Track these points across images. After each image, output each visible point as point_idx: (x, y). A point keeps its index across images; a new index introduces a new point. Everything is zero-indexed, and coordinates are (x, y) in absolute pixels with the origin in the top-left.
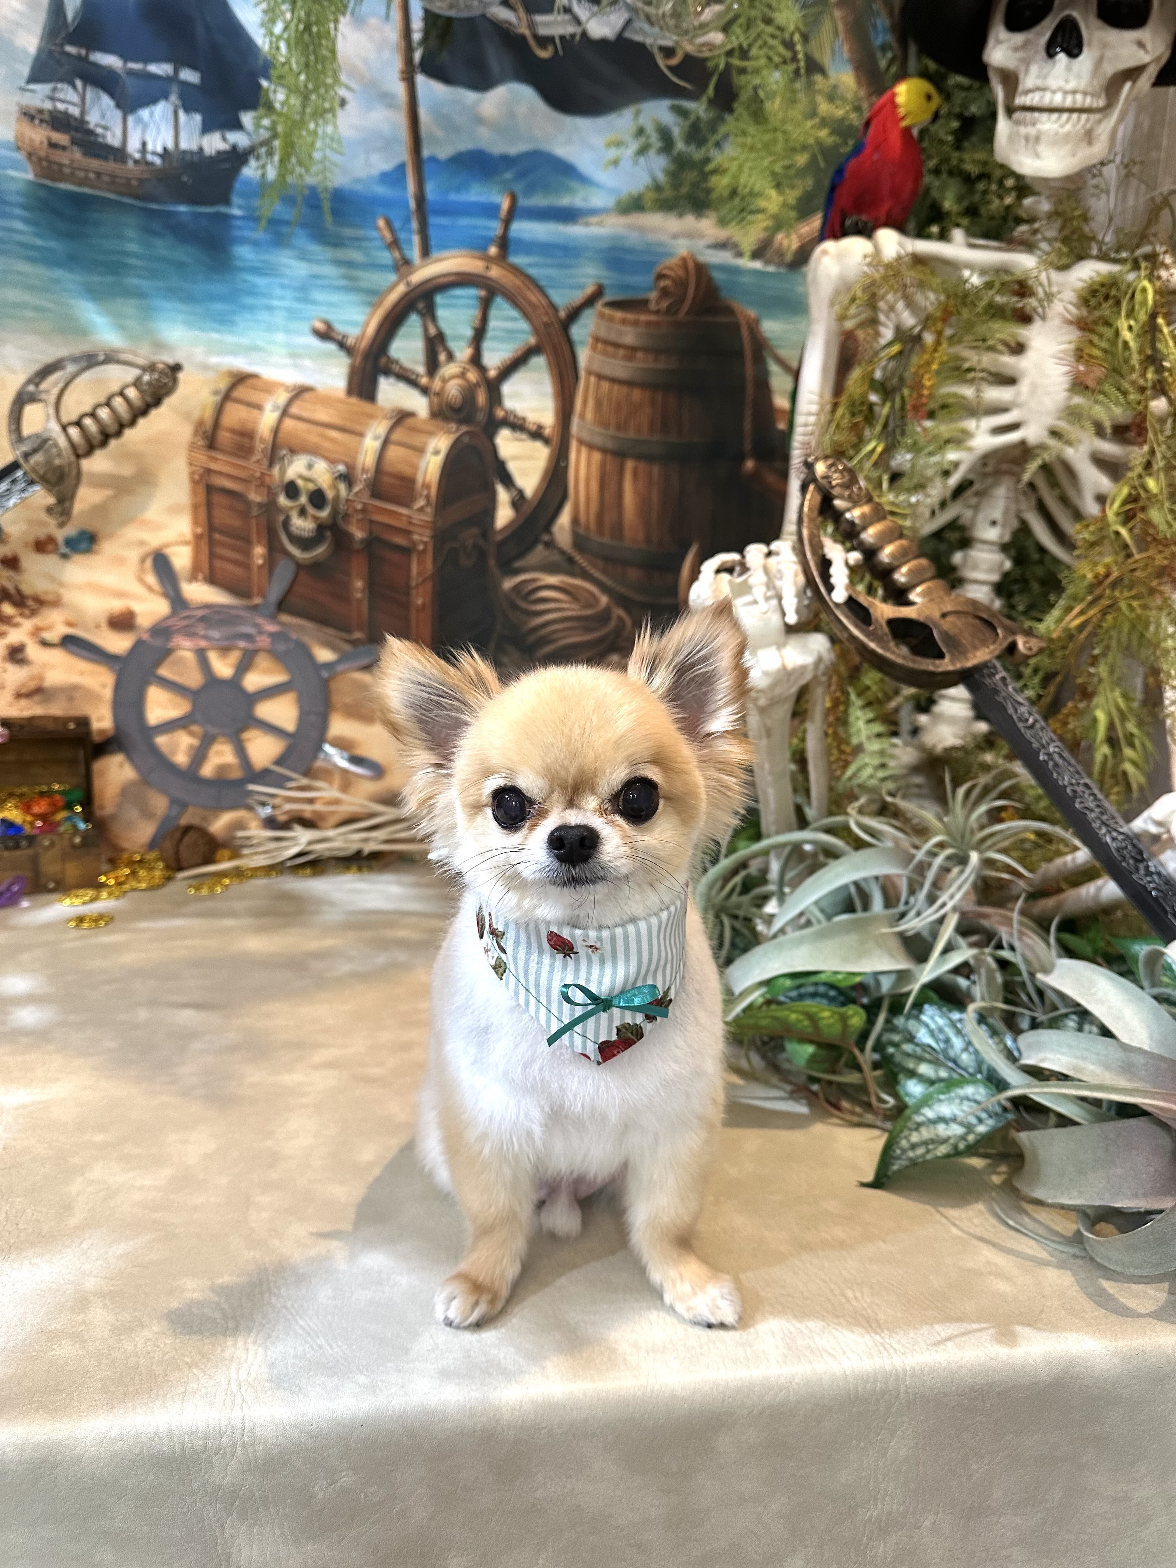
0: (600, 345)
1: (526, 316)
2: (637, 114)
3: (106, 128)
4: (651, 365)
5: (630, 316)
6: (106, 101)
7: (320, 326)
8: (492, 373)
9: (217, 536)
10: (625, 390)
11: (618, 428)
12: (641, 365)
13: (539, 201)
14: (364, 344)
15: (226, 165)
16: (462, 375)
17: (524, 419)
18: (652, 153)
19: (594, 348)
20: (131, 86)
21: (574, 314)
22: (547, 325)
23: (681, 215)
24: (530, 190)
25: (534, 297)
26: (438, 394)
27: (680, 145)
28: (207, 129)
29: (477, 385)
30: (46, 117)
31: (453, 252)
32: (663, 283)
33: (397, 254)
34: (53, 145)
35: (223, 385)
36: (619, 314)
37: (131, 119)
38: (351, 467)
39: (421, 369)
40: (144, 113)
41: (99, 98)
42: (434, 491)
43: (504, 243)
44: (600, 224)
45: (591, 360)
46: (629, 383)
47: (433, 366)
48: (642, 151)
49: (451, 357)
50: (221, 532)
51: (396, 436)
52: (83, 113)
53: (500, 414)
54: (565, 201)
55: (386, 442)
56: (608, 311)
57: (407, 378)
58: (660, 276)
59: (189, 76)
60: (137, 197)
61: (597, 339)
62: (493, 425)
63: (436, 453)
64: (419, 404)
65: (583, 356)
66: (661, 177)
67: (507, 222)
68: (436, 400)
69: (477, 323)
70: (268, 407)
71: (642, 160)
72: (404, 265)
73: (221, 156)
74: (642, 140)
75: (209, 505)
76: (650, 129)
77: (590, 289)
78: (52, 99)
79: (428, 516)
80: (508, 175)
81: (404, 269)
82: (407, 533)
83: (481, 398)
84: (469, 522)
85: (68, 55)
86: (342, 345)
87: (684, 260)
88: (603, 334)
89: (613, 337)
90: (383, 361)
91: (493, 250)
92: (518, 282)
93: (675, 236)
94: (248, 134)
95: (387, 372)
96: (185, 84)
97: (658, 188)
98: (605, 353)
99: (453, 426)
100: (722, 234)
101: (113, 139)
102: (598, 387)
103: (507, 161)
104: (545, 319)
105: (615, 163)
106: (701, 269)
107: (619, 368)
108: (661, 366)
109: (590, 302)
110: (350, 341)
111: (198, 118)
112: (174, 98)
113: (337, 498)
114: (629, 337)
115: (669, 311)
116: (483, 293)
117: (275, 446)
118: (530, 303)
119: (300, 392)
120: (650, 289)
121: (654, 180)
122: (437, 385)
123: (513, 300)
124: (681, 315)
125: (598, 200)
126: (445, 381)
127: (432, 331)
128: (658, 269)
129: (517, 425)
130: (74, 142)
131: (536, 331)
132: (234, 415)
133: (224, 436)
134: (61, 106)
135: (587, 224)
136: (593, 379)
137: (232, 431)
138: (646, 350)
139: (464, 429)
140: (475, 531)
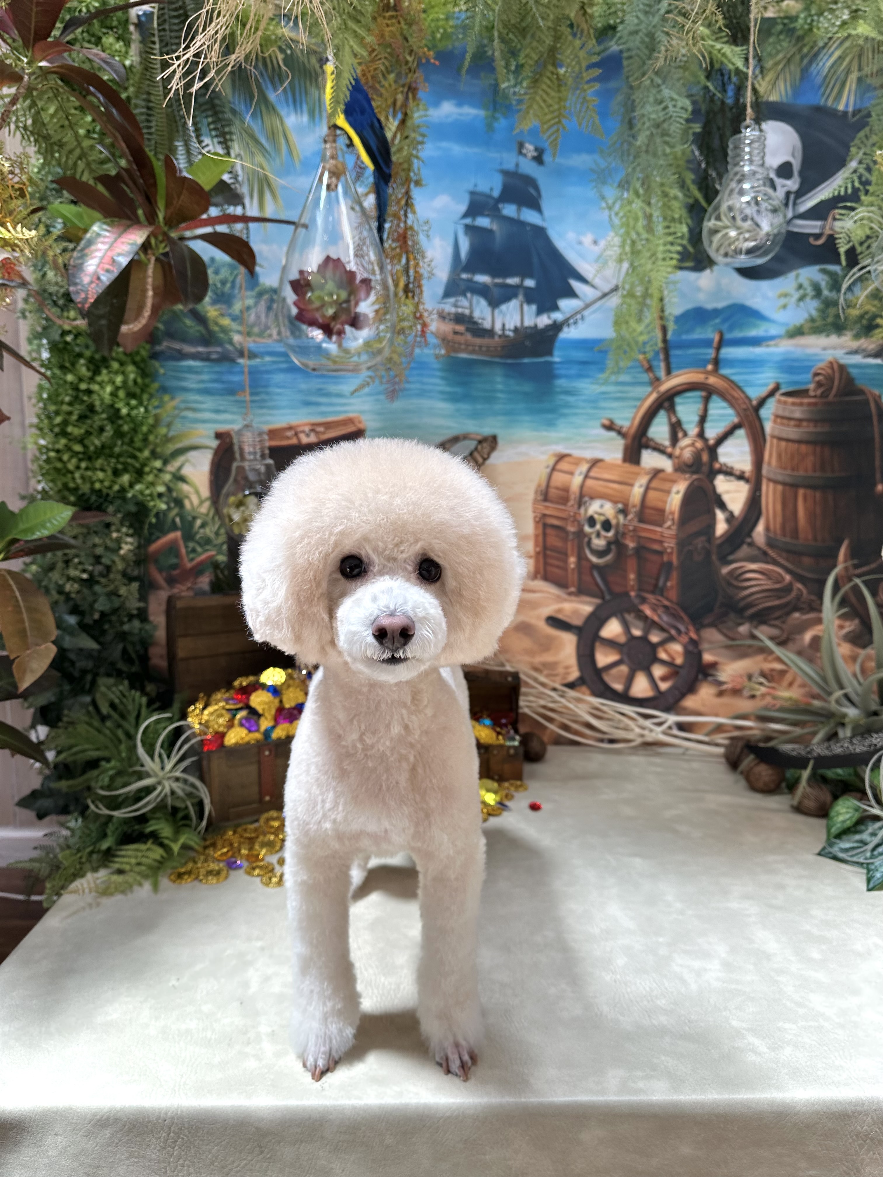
0: (779, 420)
1: (732, 405)
2: (797, 276)
3: (483, 319)
4: (812, 429)
5: (797, 400)
6: (483, 303)
7: (607, 422)
8: (711, 442)
9: (548, 552)
10: (795, 446)
11: (793, 469)
12: (806, 430)
13: (738, 334)
14: (633, 431)
15: (551, 333)
16: (693, 445)
17: (732, 468)
18: (808, 299)
19: (775, 422)
20: (496, 292)
21: (762, 402)
22: (745, 410)
23: (828, 336)
24: (731, 329)
25: (736, 394)
26: (678, 457)
27: (826, 293)
28: (540, 312)
29: (702, 450)
30: (452, 316)
31: (685, 370)
32: (817, 378)
33: (651, 375)
34: (456, 333)
35: (552, 462)
36: (790, 400)
37: (496, 312)
38: (626, 505)
39: (667, 443)
40: (504, 307)
41: (478, 302)
42: (676, 516)
43: (717, 362)
44: (776, 345)
45: (773, 429)
46: (799, 442)
47: (674, 440)
48: (801, 299)
49: (685, 435)
50: (551, 550)
51: (654, 484)
52: (472, 312)
53: (717, 466)
54: (753, 333)
55: (647, 488)
56: (783, 398)
57: (659, 449)
58: (816, 374)
59: (530, 283)
60: (501, 357)
61: (777, 416)
62: (713, 473)
63: (678, 492)
64: (666, 464)
65: (768, 427)
66: (814, 313)
67: (718, 349)
68: (676, 461)
69: (701, 412)
70: (577, 472)
71: (802, 304)
72: (656, 381)
73: (548, 328)
74: (801, 292)
75: (545, 535)
76: (806, 284)
77: (771, 386)
78: (455, 306)
79: (673, 532)
80: (717, 321)
81: (657, 383)
82: (661, 542)
83: (705, 457)
84: (698, 534)
85: (463, 280)
86: (619, 432)
87: (831, 363)
88: (780, 413)
89: (787, 414)
90: (644, 440)
91: (710, 367)
92: (726, 385)
93: (824, 349)
94: (563, 313)
95: (647, 447)
96: (528, 289)
97: (812, 320)
98: (782, 424)
99: (687, 476)
100: (855, 344)
101: (487, 325)
102: (778, 446)
103: (716, 312)
104: (744, 406)
105: (784, 307)
106: (842, 368)
107: (792, 432)
108: (819, 429)
109: (771, 394)
110: (624, 430)
111: (534, 307)
112: (521, 297)
113: (618, 524)
114: (798, 413)
115: (822, 396)
116: (704, 394)
117: (581, 496)
118: (733, 397)
119: (595, 463)
120: (810, 383)
121: (810, 315)
122: (677, 452)
123: (723, 396)
124: (831, 398)
125: (773, 331)
126: (682, 449)
127: (674, 420)
128: (813, 370)
129: (728, 472)
130: (468, 330)
131: (738, 414)
132: (559, 479)
133: (553, 492)
134: (460, 310)
135: (768, 346)
136: (775, 441)
137: (557, 488)
138: (808, 420)
139: (695, 477)
140: (703, 538)
